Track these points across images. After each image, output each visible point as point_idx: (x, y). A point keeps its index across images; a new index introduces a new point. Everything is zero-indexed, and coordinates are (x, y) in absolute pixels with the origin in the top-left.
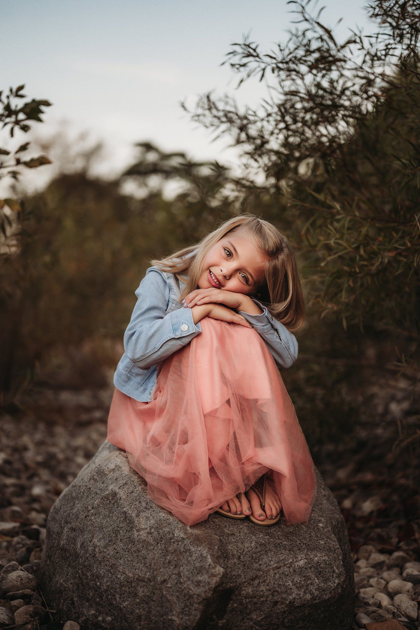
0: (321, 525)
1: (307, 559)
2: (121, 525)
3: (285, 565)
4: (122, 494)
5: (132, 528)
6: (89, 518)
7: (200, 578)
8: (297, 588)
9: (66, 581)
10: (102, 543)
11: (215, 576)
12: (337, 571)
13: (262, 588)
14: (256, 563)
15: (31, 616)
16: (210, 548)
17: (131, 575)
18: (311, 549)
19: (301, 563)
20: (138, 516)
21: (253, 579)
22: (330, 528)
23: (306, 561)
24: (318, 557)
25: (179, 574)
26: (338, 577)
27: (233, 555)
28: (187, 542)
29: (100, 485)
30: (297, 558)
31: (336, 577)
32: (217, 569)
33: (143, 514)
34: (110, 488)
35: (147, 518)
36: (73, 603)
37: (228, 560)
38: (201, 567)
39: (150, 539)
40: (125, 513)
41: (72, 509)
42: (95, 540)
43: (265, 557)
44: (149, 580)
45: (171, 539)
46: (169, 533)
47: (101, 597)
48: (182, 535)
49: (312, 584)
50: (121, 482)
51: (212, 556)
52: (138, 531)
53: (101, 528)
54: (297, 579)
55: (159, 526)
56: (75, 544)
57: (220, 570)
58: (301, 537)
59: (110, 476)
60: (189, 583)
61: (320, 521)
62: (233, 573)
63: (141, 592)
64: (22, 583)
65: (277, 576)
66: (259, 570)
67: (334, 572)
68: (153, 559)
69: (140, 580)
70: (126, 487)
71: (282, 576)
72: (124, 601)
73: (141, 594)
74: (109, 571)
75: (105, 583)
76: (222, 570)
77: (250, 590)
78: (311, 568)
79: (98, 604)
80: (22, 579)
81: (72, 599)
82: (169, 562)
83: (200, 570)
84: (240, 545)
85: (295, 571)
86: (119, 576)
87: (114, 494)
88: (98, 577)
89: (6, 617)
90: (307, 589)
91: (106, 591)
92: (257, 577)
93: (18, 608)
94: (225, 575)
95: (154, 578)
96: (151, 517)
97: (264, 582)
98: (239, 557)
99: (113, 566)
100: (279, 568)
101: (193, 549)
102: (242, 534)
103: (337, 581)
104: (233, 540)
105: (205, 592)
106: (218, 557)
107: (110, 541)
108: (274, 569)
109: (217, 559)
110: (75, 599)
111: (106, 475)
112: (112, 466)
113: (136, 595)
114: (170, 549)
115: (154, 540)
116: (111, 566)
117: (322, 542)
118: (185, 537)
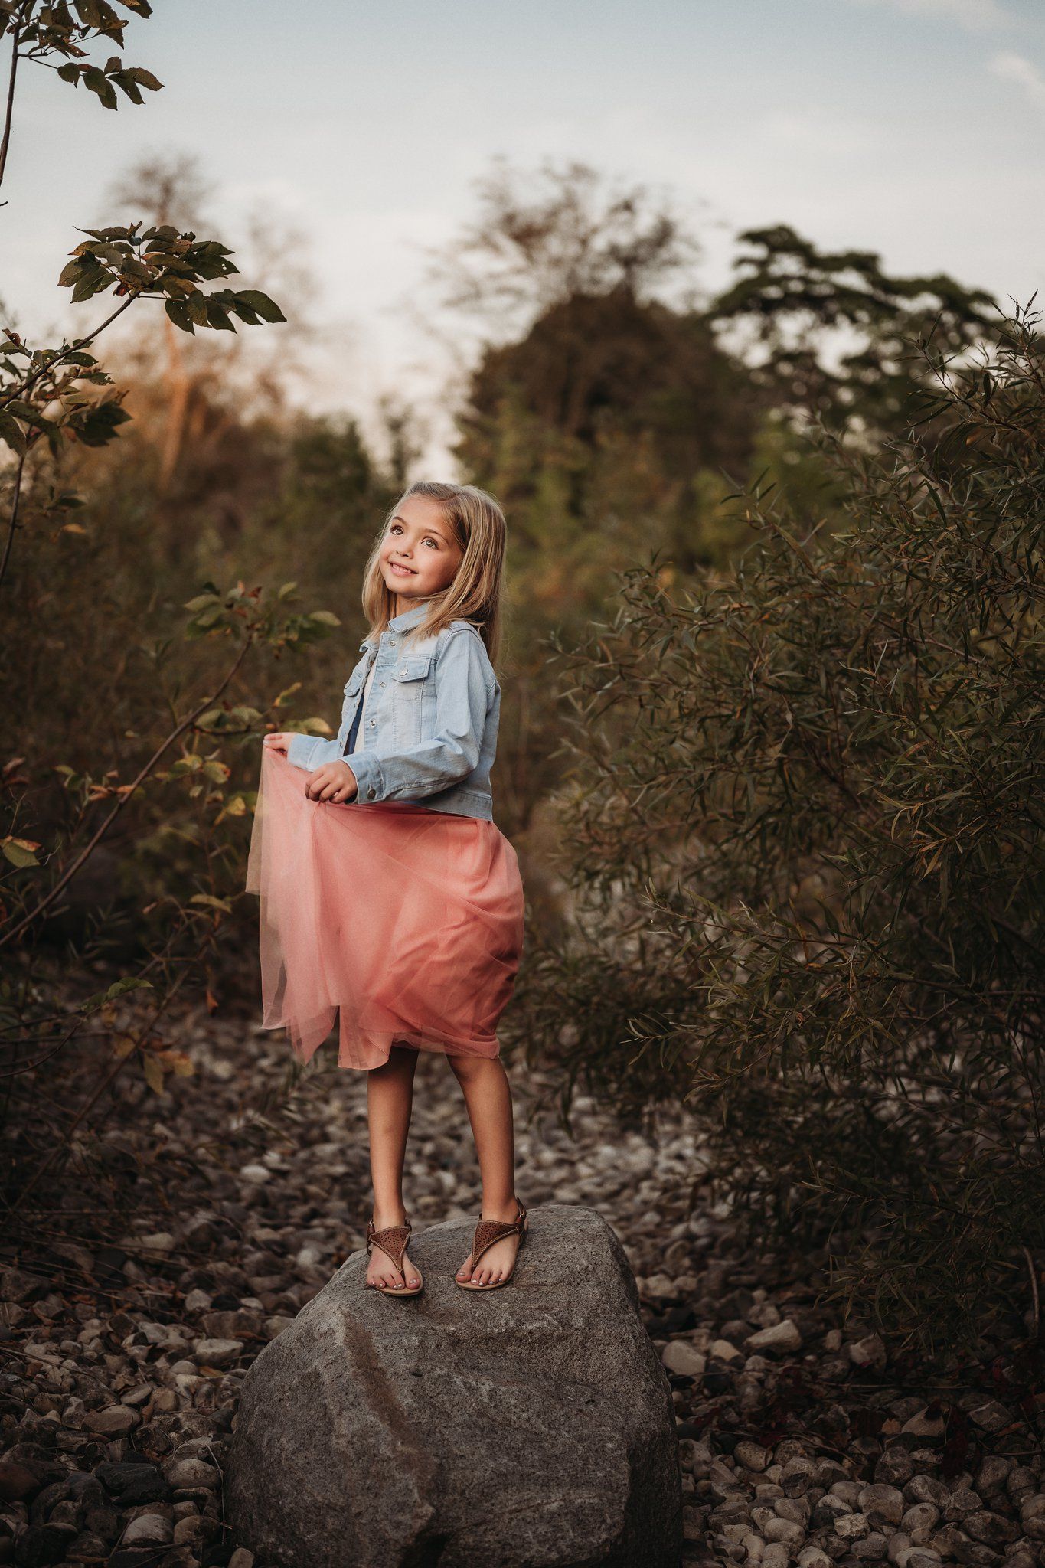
0: (610, 1445)
1: (564, 1500)
2: (319, 1424)
3: (529, 1507)
4: (326, 1377)
5: (330, 1431)
6: (283, 1403)
7: (400, 1518)
8: (539, 1542)
9: (247, 1488)
10: (290, 1446)
11: (420, 1518)
12: (609, 1520)
13: (490, 1538)
14: (487, 1501)
15: (197, 1533)
16: (419, 1478)
17: (319, 1498)
18: (576, 1483)
19: (554, 1506)
20: (339, 1414)
21: (477, 1525)
22: (625, 1451)
23: (562, 1503)
24: (585, 1498)
25: (376, 1507)
26: (609, 1530)
27: (454, 1488)
28: (393, 1464)
29: (305, 1354)
30: (550, 1497)
31: (605, 1530)
32: (424, 1509)
33: (347, 1414)
34: (314, 1364)
35: (351, 1420)
36: (251, 1522)
37: (446, 1494)
38: (404, 1503)
39: (350, 1452)
40: (325, 1406)
41: (269, 1381)
42: (284, 1440)
43: (502, 1493)
44: (342, 1508)
45: (375, 1456)
46: (374, 1445)
47: (282, 1522)
48: (389, 1454)
49: (563, 1538)
50: (330, 1358)
51: (420, 1488)
52: (337, 1437)
53: (294, 1422)
54: (542, 1529)
55: (364, 1433)
56: (262, 1436)
57: (428, 1509)
58: (569, 1465)
59: (318, 1344)
60: (386, 1522)
61: (611, 1439)
62: (451, 1514)
63: (330, 1523)
64: (196, 1478)
65: (514, 1523)
66: (489, 1512)
67: (604, 1521)
68: (350, 1480)
69: (331, 1507)
70: (335, 1366)
71: (522, 1523)
72: (309, 1533)
73: (330, 1526)
74: (294, 1487)
75: (287, 1504)
76: (431, 1509)
77: (471, 1540)
78: (566, 1514)
79: (279, 1530)
80: (196, 1472)
81: (251, 1517)
82: (369, 1489)
83: (402, 1507)
84: (468, 1473)
85: (541, 1517)
86: (305, 1497)
87: (318, 1375)
88: (281, 1493)
89: (161, 1532)
90: (554, 1545)
91: (289, 1515)
92: (484, 1522)
93: (184, 1515)
94: (436, 1517)
95: (349, 1506)
96: (356, 1421)
97: (493, 1529)
98: (463, 1492)
99: (300, 1482)
100: (520, 1511)
101: (397, 1476)
102: (476, 1457)
103: (604, 1536)
104: (460, 1465)
105: (405, 1538)
106: (429, 1491)
107: (302, 1444)
108: (510, 1512)
109: (427, 1494)
110: (255, 1517)
111: (315, 1340)
112: (324, 1328)
113: (324, 1527)
114: (372, 1470)
115: (355, 1454)
116: (298, 1482)
117: (600, 1475)
118: (392, 1456)
